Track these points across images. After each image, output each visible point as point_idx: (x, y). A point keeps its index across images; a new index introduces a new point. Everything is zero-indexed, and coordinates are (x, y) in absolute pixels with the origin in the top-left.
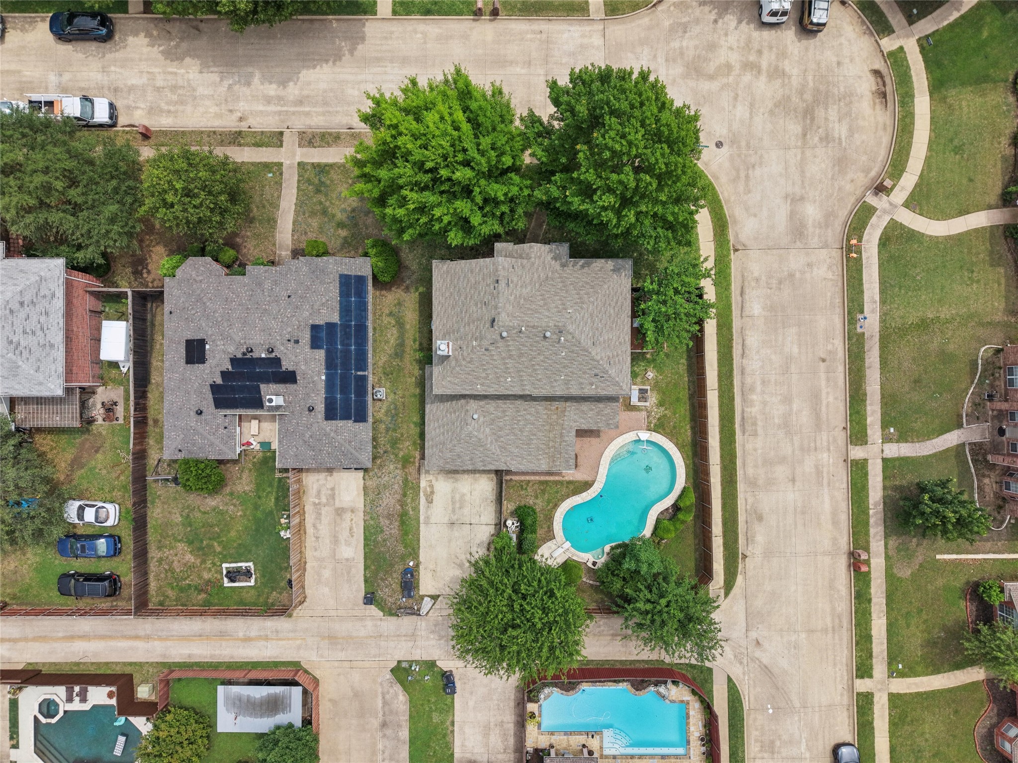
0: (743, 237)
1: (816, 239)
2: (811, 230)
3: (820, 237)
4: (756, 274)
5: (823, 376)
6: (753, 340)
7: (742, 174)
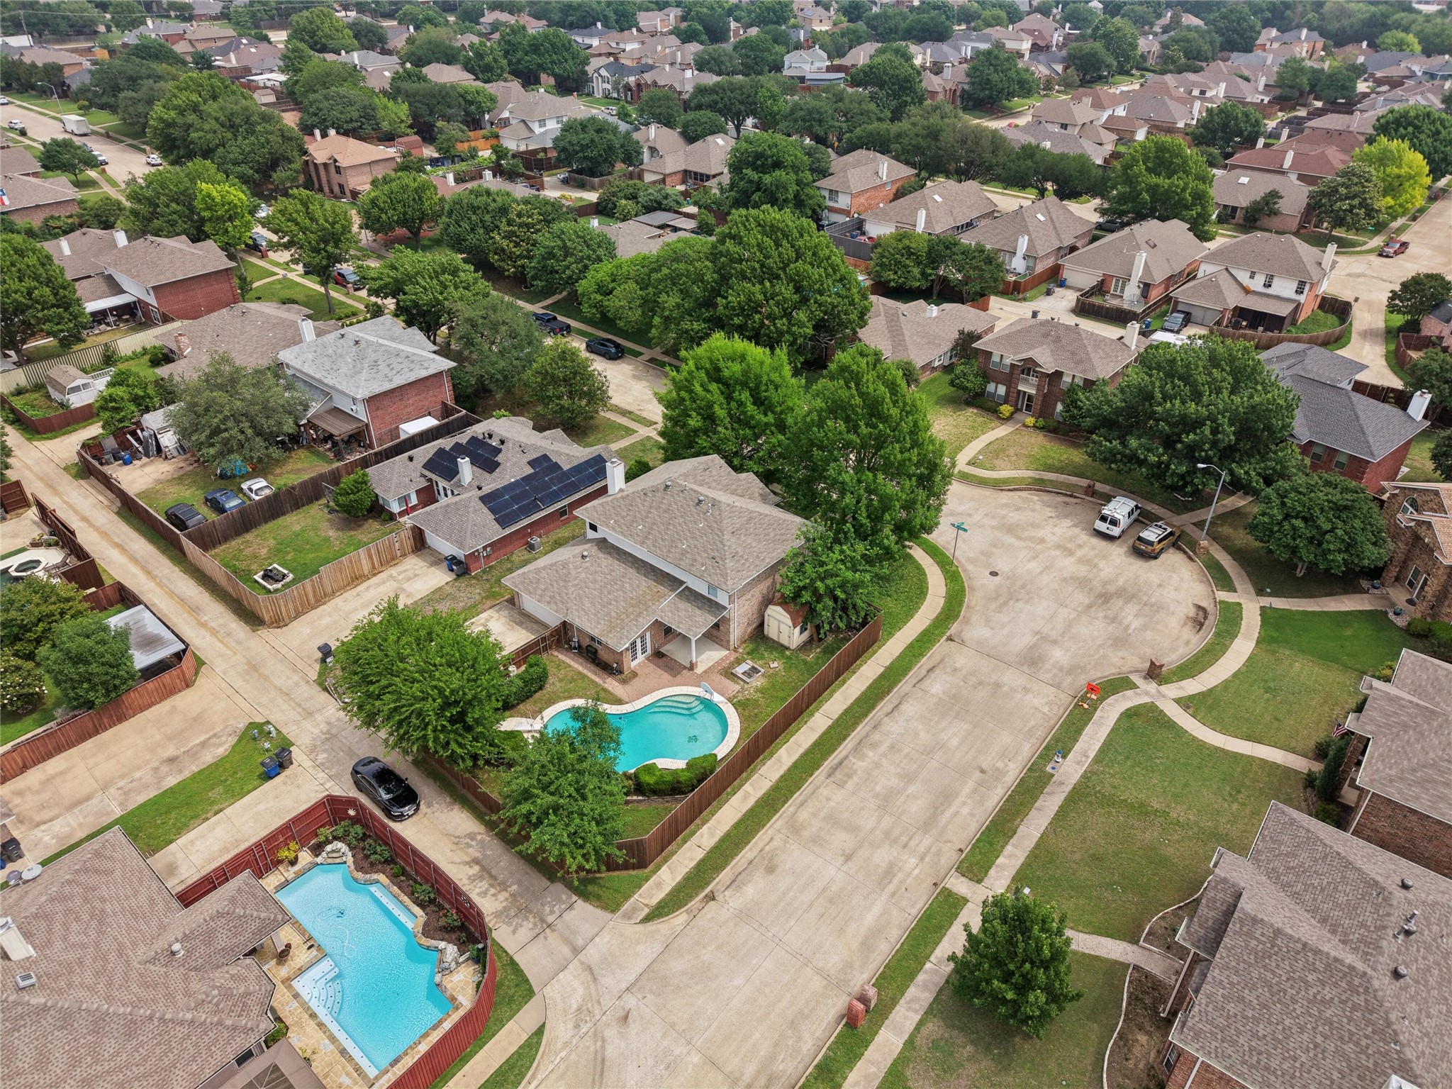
0: (966, 635)
1: (1049, 676)
2: (1048, 666)
3: (1054, 675)
4: (958, 665)
5: (971, 784)
6: (910, 708)
7: (1001, 600)
